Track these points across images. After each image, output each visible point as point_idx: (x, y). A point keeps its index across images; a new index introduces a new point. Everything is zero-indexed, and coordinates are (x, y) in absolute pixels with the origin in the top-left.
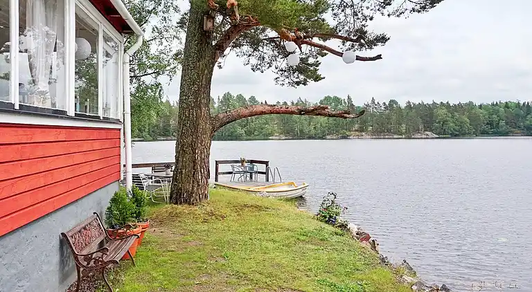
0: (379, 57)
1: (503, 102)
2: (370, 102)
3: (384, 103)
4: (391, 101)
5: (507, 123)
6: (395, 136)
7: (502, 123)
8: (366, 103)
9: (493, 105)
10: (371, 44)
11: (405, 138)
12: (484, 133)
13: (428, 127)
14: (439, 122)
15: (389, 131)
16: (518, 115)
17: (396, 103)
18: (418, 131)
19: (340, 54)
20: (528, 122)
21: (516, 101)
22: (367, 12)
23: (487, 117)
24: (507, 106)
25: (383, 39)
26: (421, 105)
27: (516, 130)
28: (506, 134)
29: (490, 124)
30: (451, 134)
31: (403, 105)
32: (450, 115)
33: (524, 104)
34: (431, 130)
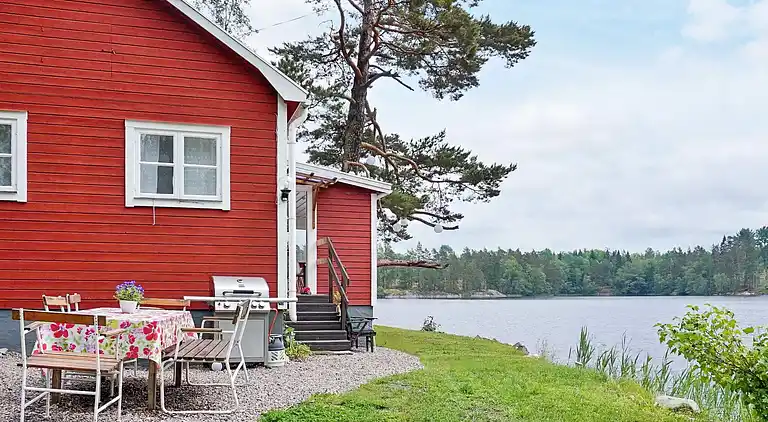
0: (457, 227)
1: (589, 249)
2: (415, 248)
3: (434, 251)
4: (444, 247)
5: (592, 279)
6: (449, 296)
7: (587, 279)
8: (410, 250)
9: (575, 254)
10: (450, 219)
11: (463, 299)
12: (564, 293)
13: (493, 284)
14: (507, 277)
15: (441, 289)
16: (606, 269)
17: (450, 250)
18: (479, 289)
19: (434, 226)
20: (618, 278)
21: (604, 250)
22: (448, 196)
23: (568, 270)
24: (593, 255)
25: (460, 217)
26: (483, 255)
27: (604, 289)
28: (591, 293)
29: (572, 279)
30: (522, 293)
31: (459, 253)
32: (521, 268)
33: (614, 253)
34: (497, 288)
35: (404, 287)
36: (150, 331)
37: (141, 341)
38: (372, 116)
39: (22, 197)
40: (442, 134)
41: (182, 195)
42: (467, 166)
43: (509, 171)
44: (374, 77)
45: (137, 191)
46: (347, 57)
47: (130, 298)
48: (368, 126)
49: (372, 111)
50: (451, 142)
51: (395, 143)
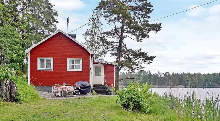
3: (163, 73)
4: (166, 72)
5: (214, 82)
7: (212, 82)
8: (156, 73)
10: (142, 68)
14: (185, 81)
15: (165, 85)
17: (168, 73)
23: (206, 79)
31: (171, 74)
32: (190, 78)
34: (182, 84)
35: (154, 84)
36: (66, 88)
37: (65, 89)
38: (125, 45)
39: (52, 70)
40: (141, 49)
41: (75, 69)
42: (145, 56)
43: (155, 57)
44: (125, 37)
45: (68, 69)
46: (117, 34)
47: (65, 84)
48: (124, 48)
49: (125, 44)
50: (142, 51)
51: (131, 50)
